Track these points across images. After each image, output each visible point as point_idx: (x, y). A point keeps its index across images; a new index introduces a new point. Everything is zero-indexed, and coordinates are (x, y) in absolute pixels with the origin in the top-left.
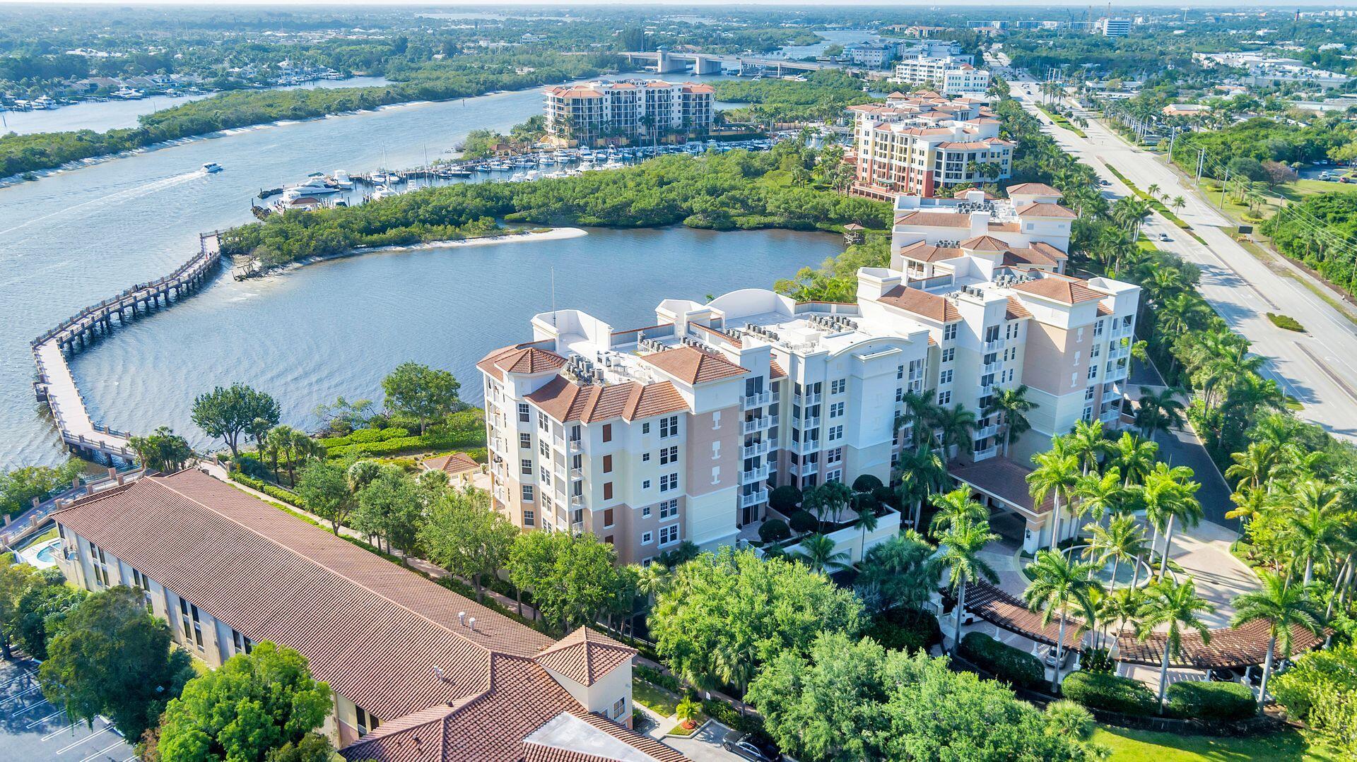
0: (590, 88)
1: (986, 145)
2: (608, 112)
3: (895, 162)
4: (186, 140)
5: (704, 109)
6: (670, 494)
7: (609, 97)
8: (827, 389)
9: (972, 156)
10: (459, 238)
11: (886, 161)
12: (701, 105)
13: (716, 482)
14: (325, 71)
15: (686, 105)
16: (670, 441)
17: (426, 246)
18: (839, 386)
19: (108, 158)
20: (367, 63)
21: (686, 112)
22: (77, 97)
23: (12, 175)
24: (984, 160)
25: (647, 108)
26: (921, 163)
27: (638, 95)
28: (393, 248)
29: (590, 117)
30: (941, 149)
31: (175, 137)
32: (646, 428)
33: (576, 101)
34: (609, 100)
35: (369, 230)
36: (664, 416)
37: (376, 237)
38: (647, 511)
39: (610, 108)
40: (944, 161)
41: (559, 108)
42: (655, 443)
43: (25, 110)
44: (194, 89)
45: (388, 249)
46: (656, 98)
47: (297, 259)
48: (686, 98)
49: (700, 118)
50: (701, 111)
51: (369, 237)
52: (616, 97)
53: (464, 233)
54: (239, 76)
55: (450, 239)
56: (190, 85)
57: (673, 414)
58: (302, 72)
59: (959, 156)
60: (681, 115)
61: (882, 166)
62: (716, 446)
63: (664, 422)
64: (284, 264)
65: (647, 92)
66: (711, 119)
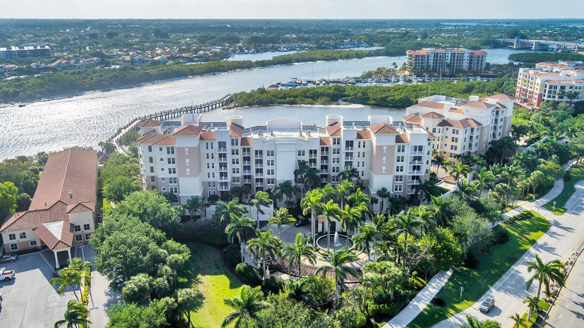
0: (425, 51)
1: (574, 83)
2: (431, 62)
3: (529, 89)
4: (278, 65)
5: (480, 63)
6: (172, 175)
7: (433, 55)
8: (265, 154)
9: (563, 88)
10: (313, 104)
11: (525, 88)
12: (478, 60)
13: (188, 174)
14: (363, 43)
15: (471, 60)
16: (171, 156)
17: (299, 105)
18: (271, 153)
19: (246, 70)
20: (381, 41)
21: (471, 63)
22: (266, 50)
23: (210, 73)
24: (571, 90)
25: (451, 60)
26: (537, 89)
27: (447, 55)
28: (286, 105)
29: (422, 63)
30: (546, 83)
31: (275, 64)
32: (161, 149)
33: (416, 56)
34: (433, 56)
35: (282, 98)
36: (168, 146)
37: (282, 100)
38: (163, 179)
39: (432, 60)
40: (547, 89)
41: (411, 59)
42: (166, 156)
43: (246, 54)
44: (307, 48)
45: (284, 105)
46: (456, 56)
47: (248, 105)
48: (471, 57)
49: (477, 67)
50: (478, 63)
51: (279, 100)
52: (436, 55)
53: (315, 102)
54: (327, 44)
55: (309, 104)
56: (306, 47)
57: (172, 146)
58: (354, 44)
59: (556, 87)
60: (468, 65)
61: (524, 90)
62: (187, 161)
63: (168, 148)
64: (242, 106)
65: (452, 54)
66: (484, 67)
